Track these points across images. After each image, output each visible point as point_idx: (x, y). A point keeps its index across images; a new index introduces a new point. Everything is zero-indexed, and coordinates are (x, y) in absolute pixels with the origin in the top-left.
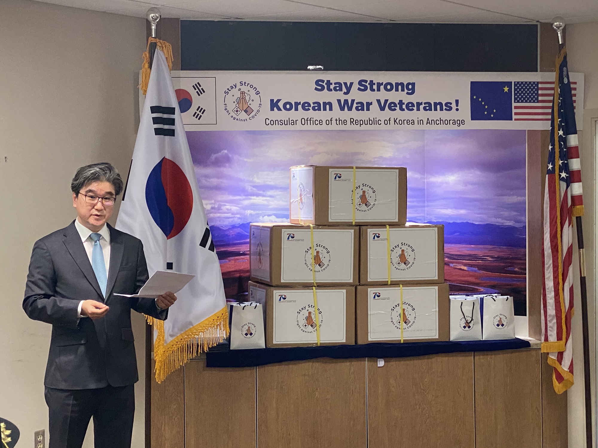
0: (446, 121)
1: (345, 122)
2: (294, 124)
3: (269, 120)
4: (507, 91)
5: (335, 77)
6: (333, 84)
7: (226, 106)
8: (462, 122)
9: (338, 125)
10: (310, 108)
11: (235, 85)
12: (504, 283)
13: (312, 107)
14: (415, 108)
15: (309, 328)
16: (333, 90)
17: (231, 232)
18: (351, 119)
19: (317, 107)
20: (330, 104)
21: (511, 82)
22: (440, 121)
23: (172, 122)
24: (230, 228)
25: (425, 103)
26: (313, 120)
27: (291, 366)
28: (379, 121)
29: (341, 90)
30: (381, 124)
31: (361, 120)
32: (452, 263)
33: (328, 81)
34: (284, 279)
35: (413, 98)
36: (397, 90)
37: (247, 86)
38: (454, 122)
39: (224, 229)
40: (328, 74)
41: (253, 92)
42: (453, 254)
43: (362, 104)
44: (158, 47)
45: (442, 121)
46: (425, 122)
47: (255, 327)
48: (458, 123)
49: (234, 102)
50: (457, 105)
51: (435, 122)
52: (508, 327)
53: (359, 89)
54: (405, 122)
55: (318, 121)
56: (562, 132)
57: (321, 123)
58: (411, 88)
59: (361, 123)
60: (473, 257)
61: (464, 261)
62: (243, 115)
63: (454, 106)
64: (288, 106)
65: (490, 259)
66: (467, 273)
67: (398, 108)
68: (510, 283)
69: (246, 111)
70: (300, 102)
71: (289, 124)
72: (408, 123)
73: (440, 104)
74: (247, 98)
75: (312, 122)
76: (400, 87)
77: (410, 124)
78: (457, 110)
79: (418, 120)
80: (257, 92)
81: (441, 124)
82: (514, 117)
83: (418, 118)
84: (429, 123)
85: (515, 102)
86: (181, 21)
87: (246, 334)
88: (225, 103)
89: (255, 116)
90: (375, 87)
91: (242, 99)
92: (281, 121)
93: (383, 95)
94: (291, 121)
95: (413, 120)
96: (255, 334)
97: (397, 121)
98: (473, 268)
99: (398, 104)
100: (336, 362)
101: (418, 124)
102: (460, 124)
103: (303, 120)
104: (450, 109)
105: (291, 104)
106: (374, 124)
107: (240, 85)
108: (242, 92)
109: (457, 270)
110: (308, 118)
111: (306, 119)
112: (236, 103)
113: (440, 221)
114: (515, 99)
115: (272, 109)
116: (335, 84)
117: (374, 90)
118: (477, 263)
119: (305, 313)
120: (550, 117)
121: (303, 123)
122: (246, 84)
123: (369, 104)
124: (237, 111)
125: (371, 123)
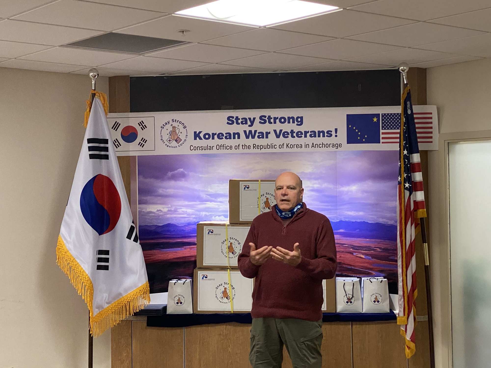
0: (327, 145)
1: (249, 147)
2: (211, 149)
3: (193, 146)
4: (376, 121)
5: (241, 114)
6: (241, 119)
7: (162, 137)
8: (339, 145)
9: (243, 149)
10: (223, 137)
11: (168, 122)
12: (388, 268)
13: (225, 136)
14: (303, 136)
15: (225, 300)
16: (240, 123)
17: (187, 228)
18: (254, 144)
19: (229, 136)
20: (238, 134)
21: (379, 114)
22: (323, 145)
23: (106, 149)
24: (186, 225)
25: (311, 132)
26: (225, 146)
27: (210, 328)
28: (275, 146)
29: (246, 123)
30: (276, 148)
31: (262, 145)
32: (355, 252)
33: (237, 117)
34: (206, 263)
35: (302, 129)
36: (289, 122)
37: (177, 122)
38: (333, 146)
39: (180, 225)
40: (236, 112)
41: (181, 126)
42: (355, 246)
43: (262, 133)
44: (96, 96)
45: (324, 145)
46: (310, 146)
47: (184, 298)
48: (337, 146)
49: (168, 134)
50: (336, 132)
51: (318, 146)
52: (382, 303)
53: (260, 122)
54: (295, 146)
55: (229, 147)
56: (406, 152)
57: (231, 148)
58: (300, 121)
59: (262, 148)
60: (367, 248)
61: (363, 251)
62: (174, 143)
63: (333, 133)
64: (207, 136)
65: (379, 250)
66: (364, 260)
67: (290, 136)
68: (392, 269)
69: (176, 141)
70: (216, 133)
71: (208, 150)
72: (297, 147)
73: (323, 132)
74: (177, 131)
75: (224, 147)
76: (291, 120)
77: (298, 147)
78: (336, 136)
79: (305, 145)
80: (185, 126)
81: (323, 147)
82: (382, 141)
83: (305, 143)
84: (314, 146)
85: (382, 129)
86: (130, 77)
87: (178, 303)
88: (161, 135)
89: (182, 144)
90: (272, 121)
91: (173, 132)
92: (202, 147)
93: (278, 126)
94: (209, 147)
95: (302, 145)
96: (184, 303)
97: (289, 146)
98: (368, 257)
99: (290, 132)
100: (244, 326)
101: (305, 148)
102: (338, 147)
103: (218, 146)
104: (331, 135)
105: (209, 135)
106: (271, 148)
107: (172, 122)
108: (173, 127)
109: (358, 258)
110: (222, 145)
111: (220, 145)
112: (169, 135)
113: (347, 220)
114: (383, 127)
115: (195, 139)
116: (242, 119)
117: (272, 123)
118: (370, 253)
119: (222, 289)
120: (398, 140)
121: (218, 148)
122: (177, 121)
123: (268, 133)
124: (170, 141)
125: (269, 147)
